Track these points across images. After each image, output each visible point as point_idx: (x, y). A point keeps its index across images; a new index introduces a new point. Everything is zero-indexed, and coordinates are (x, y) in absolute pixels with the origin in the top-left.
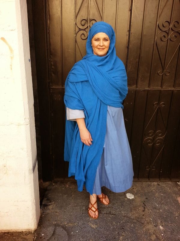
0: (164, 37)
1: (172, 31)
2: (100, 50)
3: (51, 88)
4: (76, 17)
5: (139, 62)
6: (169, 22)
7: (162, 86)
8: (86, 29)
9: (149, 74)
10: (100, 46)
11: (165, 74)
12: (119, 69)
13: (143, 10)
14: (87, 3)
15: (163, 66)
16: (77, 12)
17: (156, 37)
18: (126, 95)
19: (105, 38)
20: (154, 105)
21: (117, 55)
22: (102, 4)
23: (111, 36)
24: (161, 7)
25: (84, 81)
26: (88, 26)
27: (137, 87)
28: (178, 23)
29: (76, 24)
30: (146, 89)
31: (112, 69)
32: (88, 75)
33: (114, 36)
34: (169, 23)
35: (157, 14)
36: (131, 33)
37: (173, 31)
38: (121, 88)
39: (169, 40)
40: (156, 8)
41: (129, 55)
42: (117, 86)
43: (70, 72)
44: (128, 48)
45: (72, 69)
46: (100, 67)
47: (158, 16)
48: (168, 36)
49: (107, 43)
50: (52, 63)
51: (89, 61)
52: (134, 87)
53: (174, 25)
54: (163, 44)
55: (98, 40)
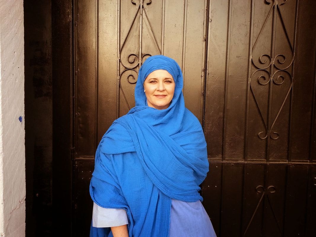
0: (262, 79)
1: (275, 69)
2: (159, 97)
3: (76, 160)
4: (121, 51)
5: (224, 118)
6: (270, 55)
7: (267, 157)
8: (136, 67)
9: (243, 137)
10: (158, 91)
11: (271, 137)
12: (191, 131)
13: (226, 39)
14: (138, 31)
15: (266, 124)
16: (122, 43)
17: (250, 79)
18: (206, 176)
19: (166, 79)
20: (256, 190)
21: (186, 106)
22: (161, 33)
23: (176, 76)
24: (254, 34)
25: (128, 152)
26: (139, 64)
27: (223, 158)
28: (284, 57)
29: (120, 61)
30: (240, 162)
31: (179, 132)
32: (136, 142)
33: (180, 76)
34: (270, 58)
35: (248, 45)
36: (207, 74)
37: (277, 69)
38: (196, 165)
39: (272, 83)
40: (246, 36)
41: (206, 107)
42: (189, 162)
43: (105, 135)
44: (204, 95)
45: (109, 130)
46: (158, 127)
47: (250, 48)
48: (270, 77)
49: (170, 87)
50: (80, 119)
51: (139, 117)
52: (218, 159)
53: (278, 61)
54: (263, 89)
55: (154, 81)
